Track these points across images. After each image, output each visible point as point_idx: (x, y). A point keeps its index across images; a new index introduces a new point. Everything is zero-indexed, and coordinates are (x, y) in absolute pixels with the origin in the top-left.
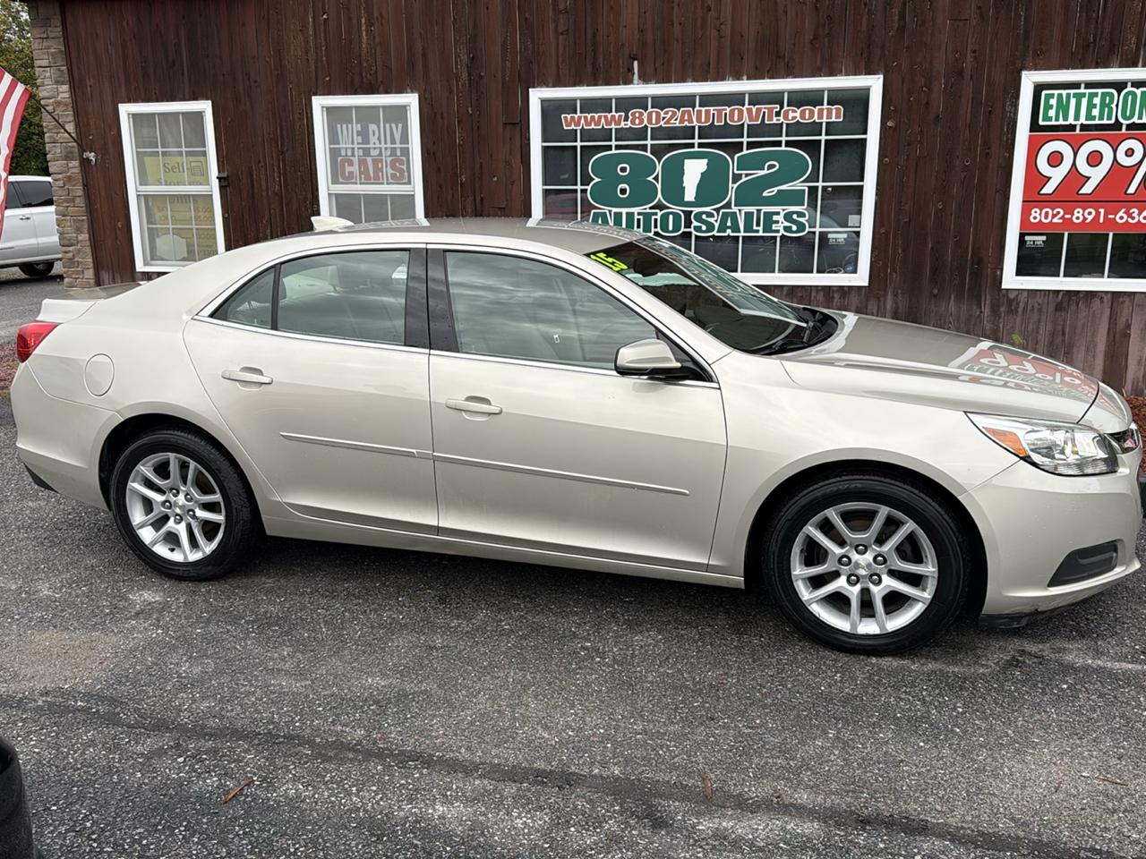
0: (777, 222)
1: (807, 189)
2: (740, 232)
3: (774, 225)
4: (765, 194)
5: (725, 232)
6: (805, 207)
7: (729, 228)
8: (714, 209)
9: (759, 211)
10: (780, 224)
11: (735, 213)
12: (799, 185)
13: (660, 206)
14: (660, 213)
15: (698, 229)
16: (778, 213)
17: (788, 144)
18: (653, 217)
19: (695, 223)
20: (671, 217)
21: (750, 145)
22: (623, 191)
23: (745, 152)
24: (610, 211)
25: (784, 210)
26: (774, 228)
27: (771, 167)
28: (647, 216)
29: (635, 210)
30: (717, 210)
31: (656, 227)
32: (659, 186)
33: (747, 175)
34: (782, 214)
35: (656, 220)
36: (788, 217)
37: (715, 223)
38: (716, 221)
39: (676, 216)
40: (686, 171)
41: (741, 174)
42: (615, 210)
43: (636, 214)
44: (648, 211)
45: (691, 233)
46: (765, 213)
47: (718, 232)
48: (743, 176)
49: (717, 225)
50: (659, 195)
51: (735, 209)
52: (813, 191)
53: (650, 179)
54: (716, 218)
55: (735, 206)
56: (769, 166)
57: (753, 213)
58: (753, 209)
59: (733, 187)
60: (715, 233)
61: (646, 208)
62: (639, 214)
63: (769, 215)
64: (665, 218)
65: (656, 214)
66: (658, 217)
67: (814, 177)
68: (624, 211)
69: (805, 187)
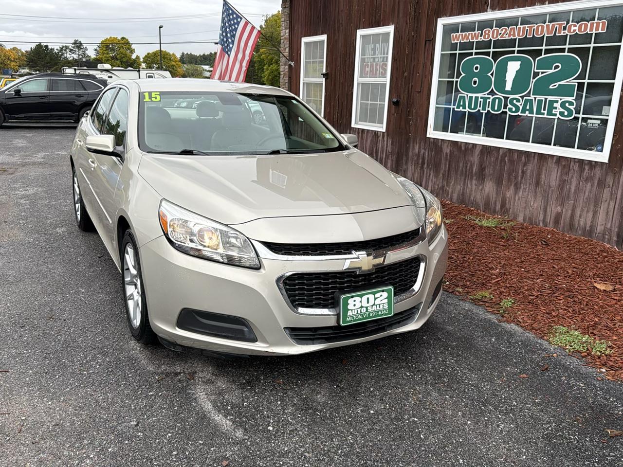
0: (556, 108)
1: (577, 84)
2: (533, 114)
3: (554, 110)
4: (551, 87)
5: (525, 113)
6: (574, 98)
7: (527, 110)
8: (520, 97)
9: (546, 99)
10: (558, 110)
11: (532, 100)
12: (573, 82)
13: (492, 93)
14: (492, 98)
15: (510, 110)
16: (557, 102)
17: (570, 50)
18: (488, 100)
19: (510, 106)
20: (497, 100)
21: (547, 51)
22: (475, 82)
23: (543, 56)
24: (467, 95)
25: (561, 99)
26: (554, 112)
27: (557, 67)
28: (485, 99)
29: (480, 95)
30: (522, 97)
31: (488, 107)
32: (493, 80)
33: (543, 73)
34: (560, 102)
35: (489, 102)
36: (563, 105)
37: (520, 106)
38: (521, 105)
39: (500, 100)
40: (508, 70)
41: (539, 72)
42: (470, 95)
43: (479, 98)
44: (486, 96)
45: (506, 112)
46: (549, 101)
47: (521, 113)
48: (540, 73)
49: (521, 108)
50: (493, 86)
51: (532, 97)
52: (581, 85)
53: (489, 74)
54: (521, 103)
55: (533, 95)
56: (555, 66)
57: (542, 100)
58: (542, 98)
59: (533, 81)
60: (519, 113)
61: (485, 94)
62: (481, 98)
63: (552, 102)
64: (494, 100)
65: (489, 98)
66: (490, 100)
67: (582, 76)
68: (474, 95)
69: (575, 83)
